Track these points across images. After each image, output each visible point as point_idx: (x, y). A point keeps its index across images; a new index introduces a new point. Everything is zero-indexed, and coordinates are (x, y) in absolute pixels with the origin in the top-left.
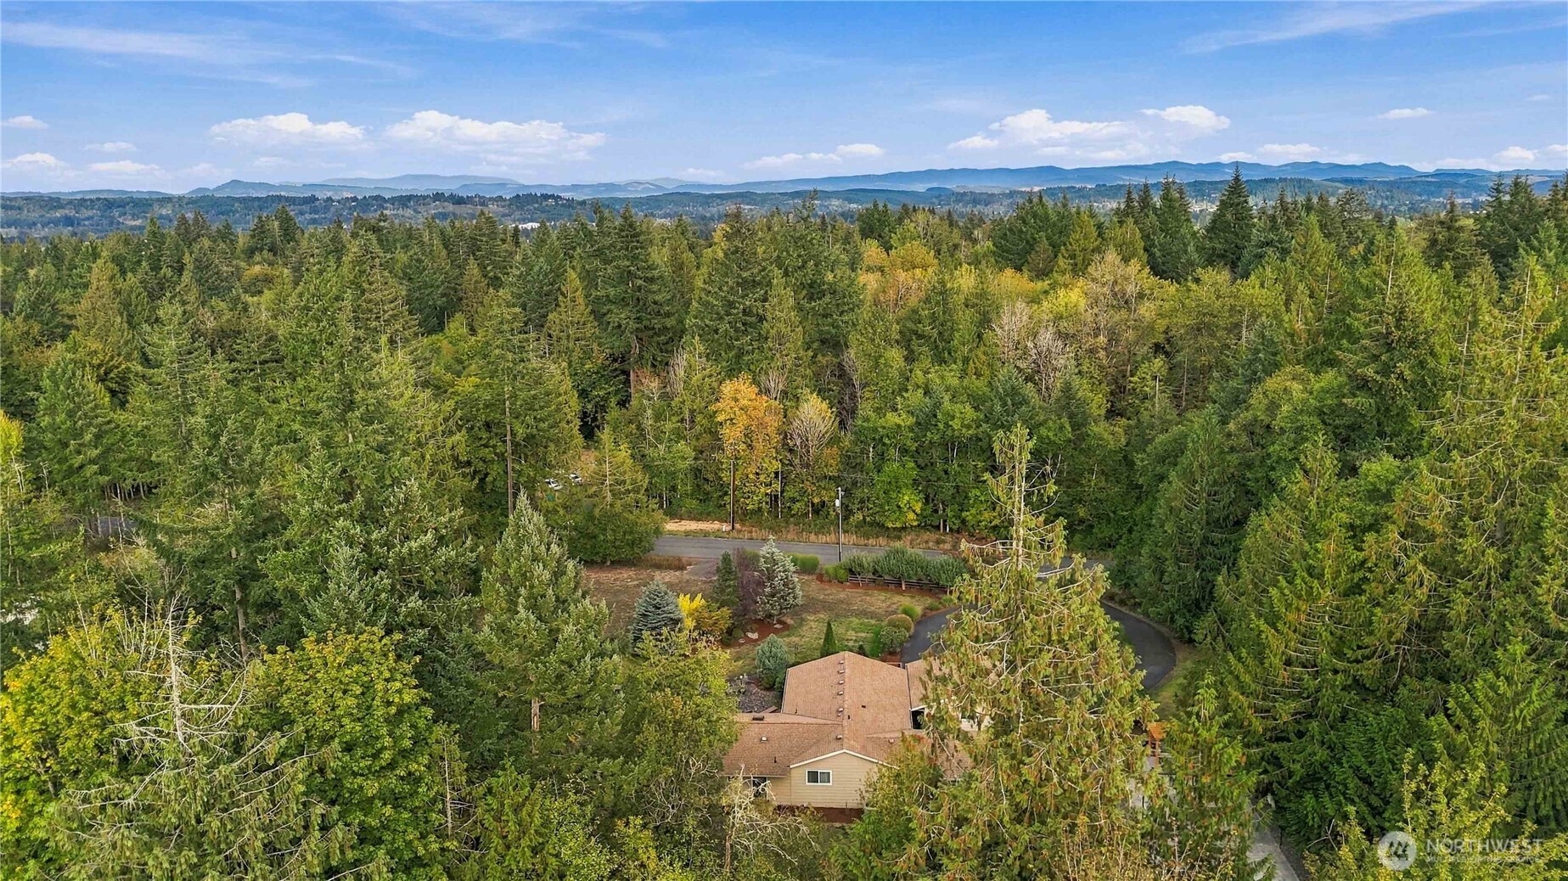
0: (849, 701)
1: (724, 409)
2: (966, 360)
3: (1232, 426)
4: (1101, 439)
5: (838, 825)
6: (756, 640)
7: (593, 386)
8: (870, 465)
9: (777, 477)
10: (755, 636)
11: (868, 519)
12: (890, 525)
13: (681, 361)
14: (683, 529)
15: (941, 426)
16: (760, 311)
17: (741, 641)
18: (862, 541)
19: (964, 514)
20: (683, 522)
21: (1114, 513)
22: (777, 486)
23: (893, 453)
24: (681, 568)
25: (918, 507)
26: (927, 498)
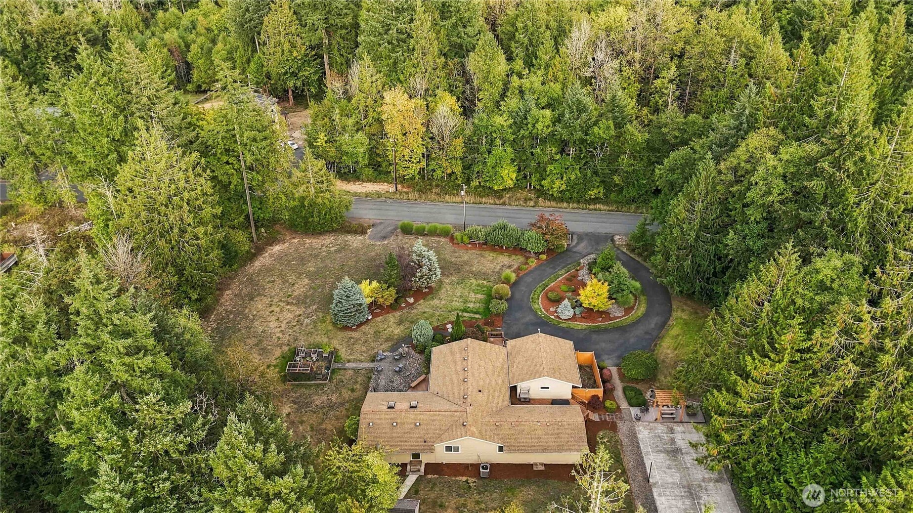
0: (471, 387)
1: (386, 111)
2: (547, 66)
3: (722, 166)
4: (632, 135)
5: (464, 479)
6: (413, 304)
7: (299, 69)
8: (483, 148)
9: (423, 157)
10: (411, 300)
11: (482, 184)
12: (496, 188)
13: (356, 69)
14: (364, 190)
15: (530, 126)
16: (408, 30)
17: (403, 305)
18: (478, 199)
19: (543, 182)
20: (365, 184)
21: (637, 181)
22: (424, 163)
23: (498, 142)
24: (363, 232)
25: (514, 176)
26: (519, 169)
